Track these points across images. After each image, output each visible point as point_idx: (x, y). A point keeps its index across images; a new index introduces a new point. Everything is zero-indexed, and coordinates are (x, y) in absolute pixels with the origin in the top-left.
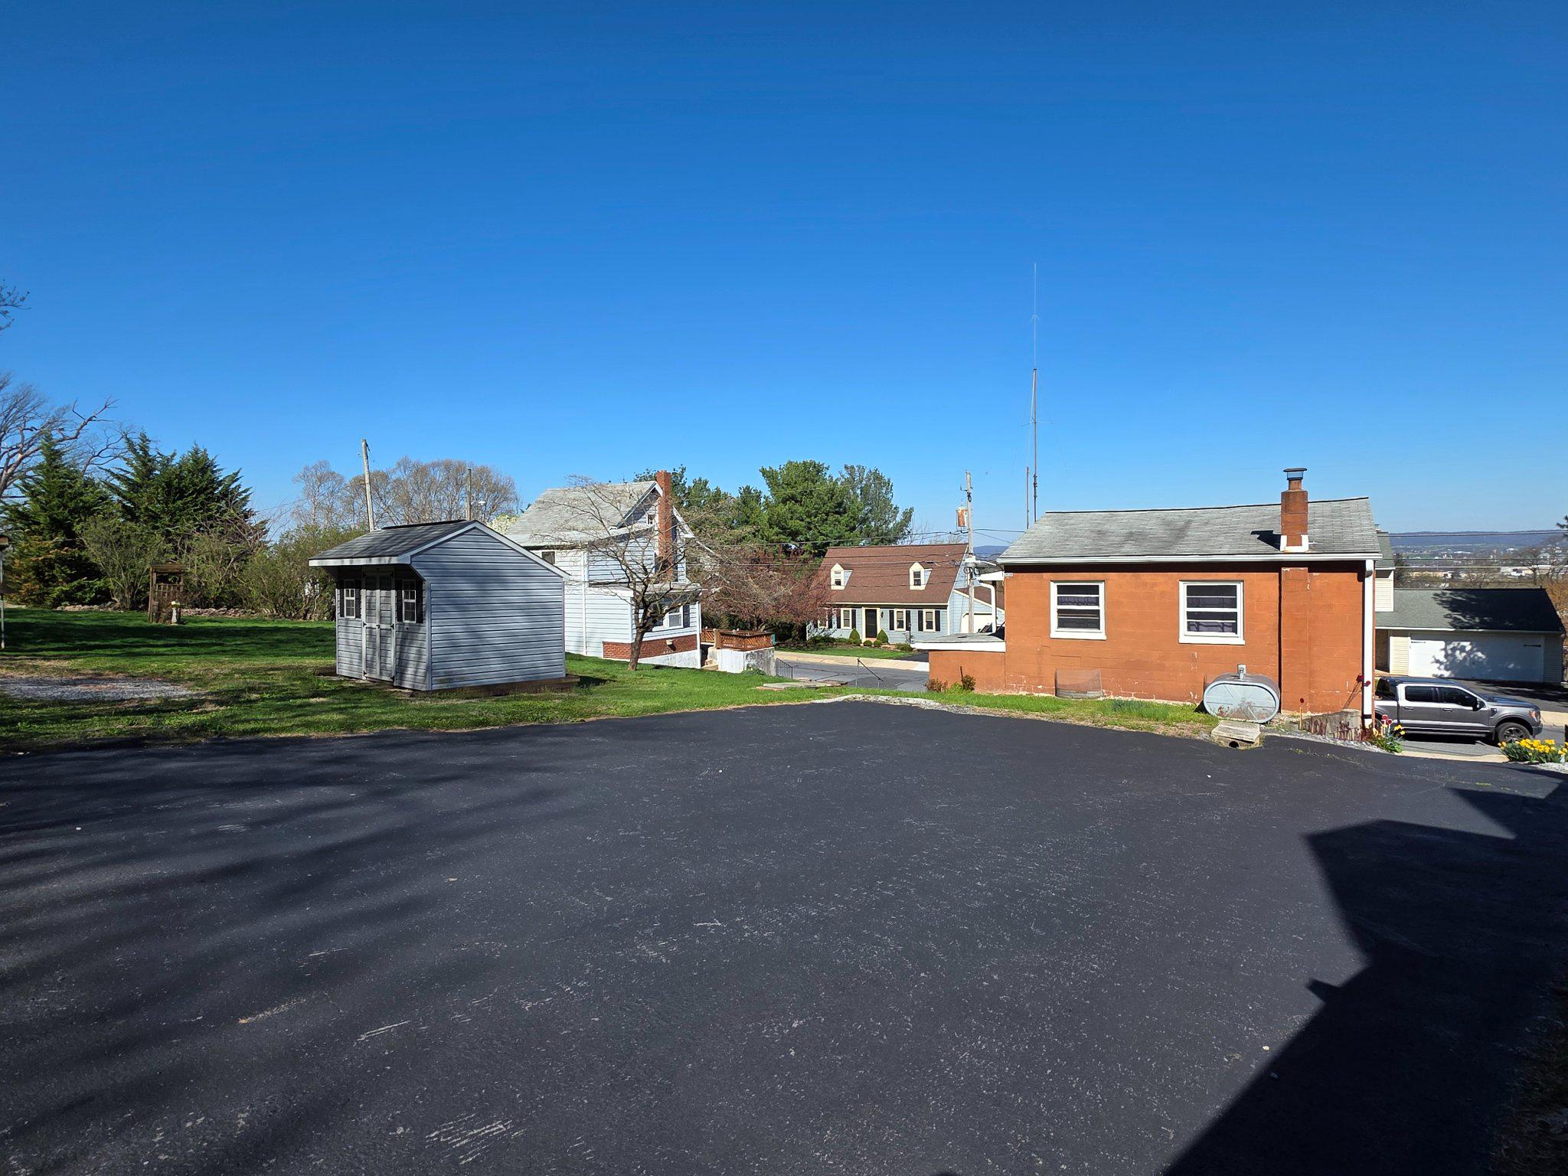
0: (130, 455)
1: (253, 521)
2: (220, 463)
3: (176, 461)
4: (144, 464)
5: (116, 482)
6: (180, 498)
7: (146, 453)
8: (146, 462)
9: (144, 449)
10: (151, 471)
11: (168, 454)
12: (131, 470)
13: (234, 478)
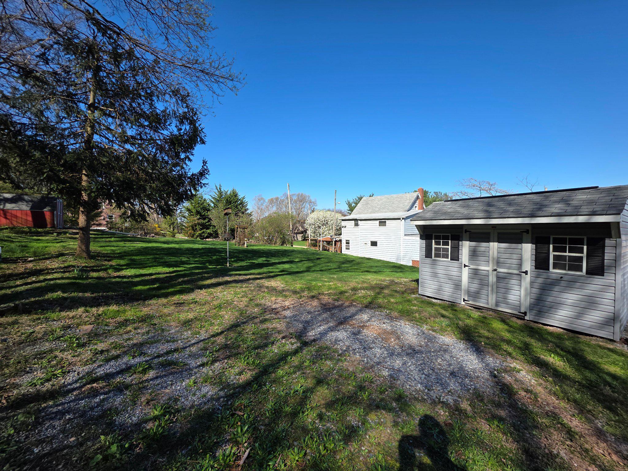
0: (216, 191)
1: (249, 211)
2: (239, 194)
3: (228, 193)
4: (220, 194)
5: (213, 200)
6: (230, 204)
7: (220, 190)
8: (220, 193)
9: (220, 189)
10: (222, 196)
11: (226, 191)
12: (216, 195)
13: (244, 198)
